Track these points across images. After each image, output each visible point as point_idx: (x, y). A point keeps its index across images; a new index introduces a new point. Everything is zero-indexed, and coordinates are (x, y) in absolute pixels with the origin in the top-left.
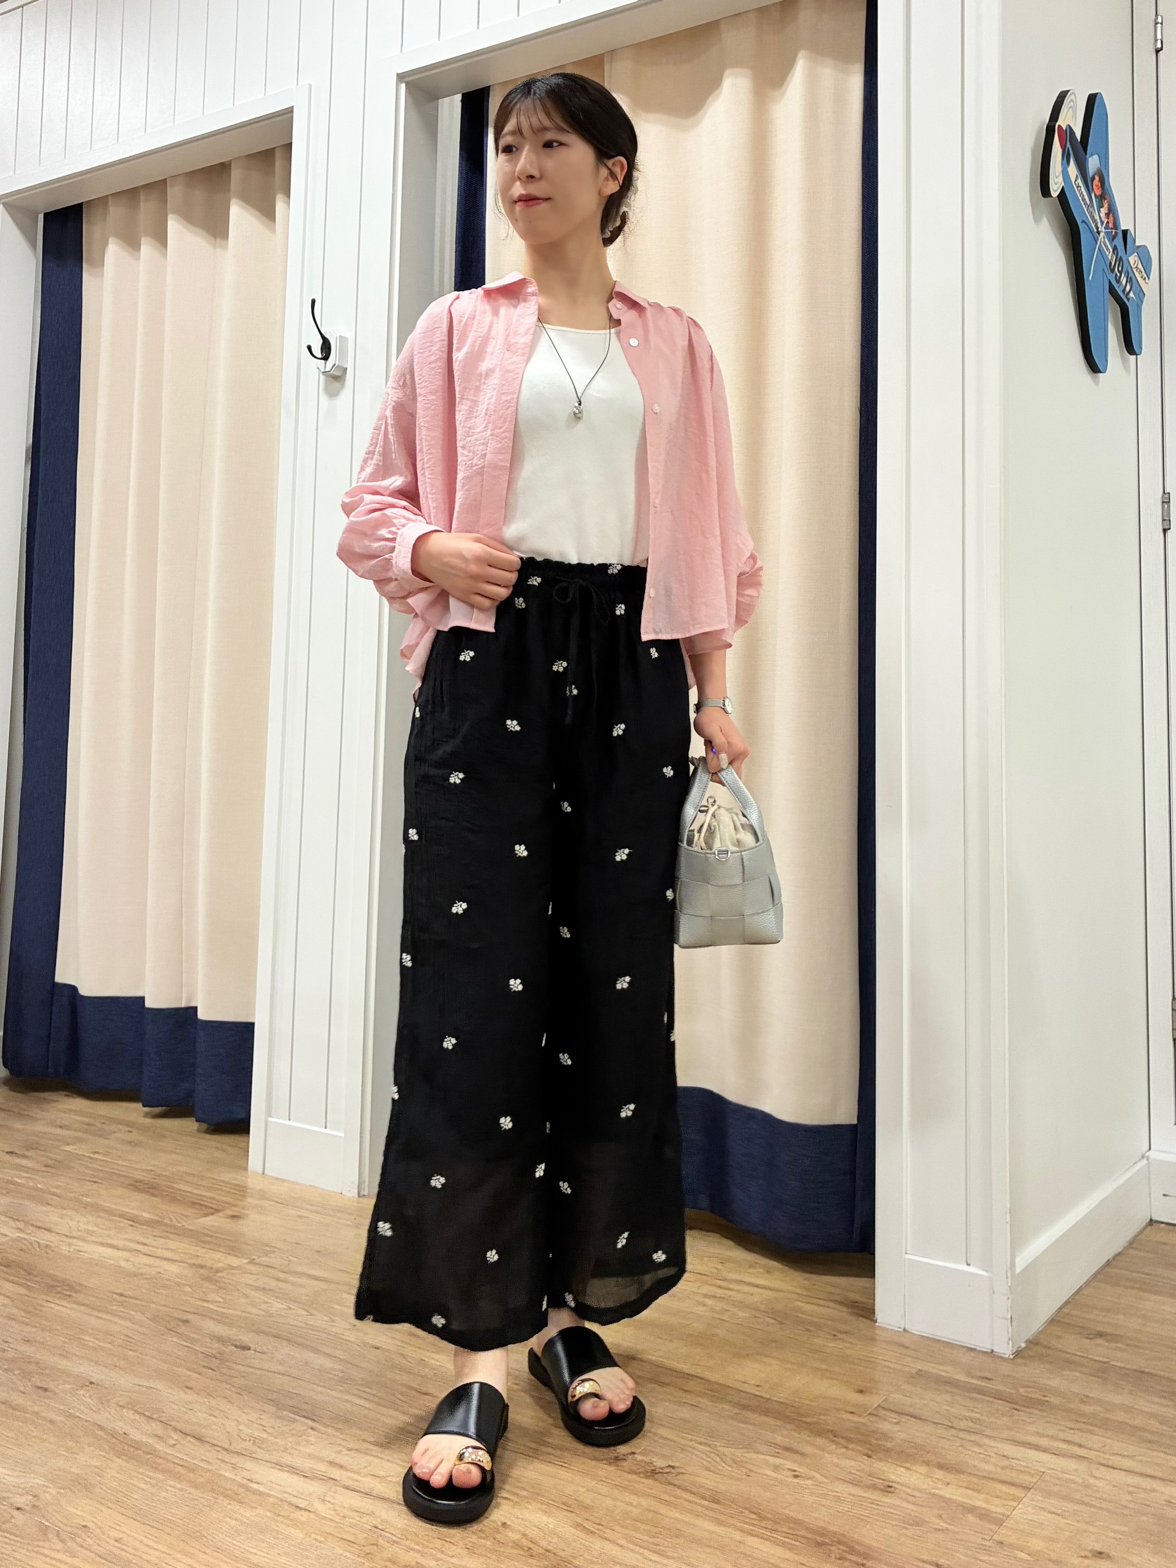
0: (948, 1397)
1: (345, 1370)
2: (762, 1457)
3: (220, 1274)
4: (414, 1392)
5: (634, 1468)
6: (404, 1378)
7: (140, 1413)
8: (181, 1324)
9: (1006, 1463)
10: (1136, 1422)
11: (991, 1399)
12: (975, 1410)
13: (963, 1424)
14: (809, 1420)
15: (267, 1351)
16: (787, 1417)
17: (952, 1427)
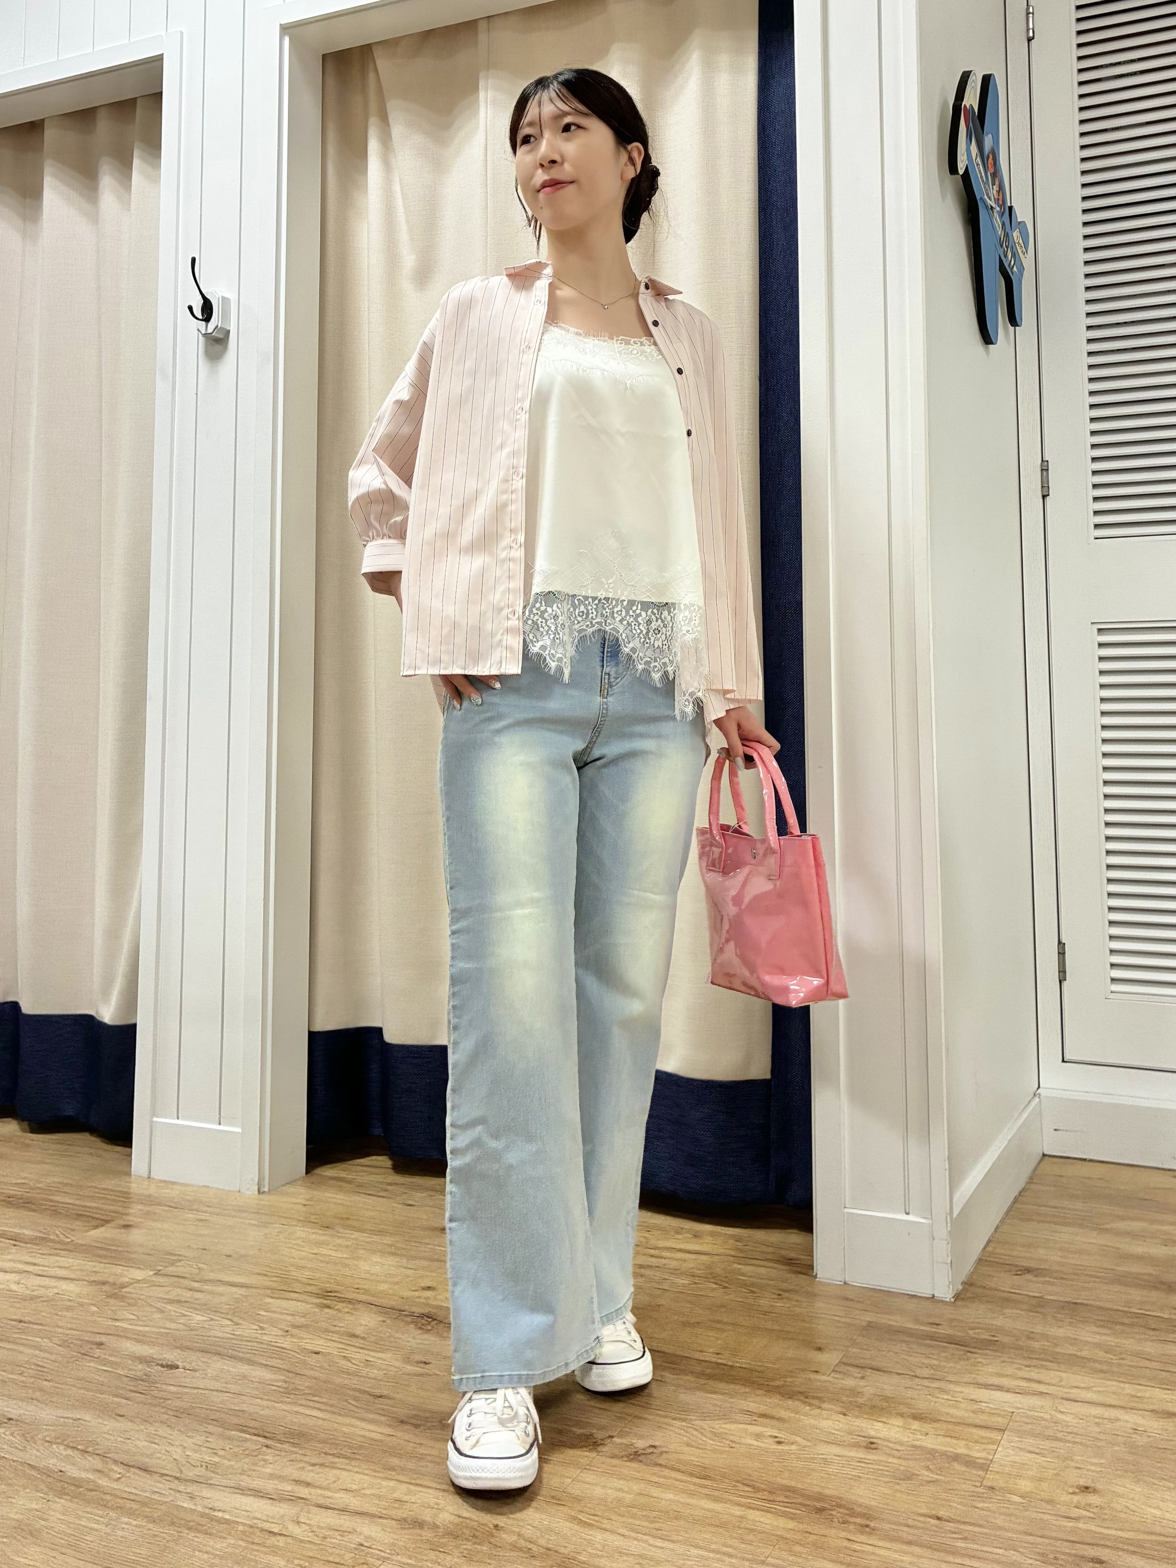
0: (904, 1347)
1: (287, 1379)
2: (741, 1426)
3: (124, 1290)
4: (368, 1397)
5: (616, 1452)
6: (354, 1382)
7: (73, 1448)
8: (95, 1347)
9: (976, 1407)
10: (1085, 1353)
11: (945, 1344)
12: (934, 1357)
13: (926, 1372)
14: (776, 1383)
15: (197, 1368)
16: (753, 1382)
17: (916, 1376)
